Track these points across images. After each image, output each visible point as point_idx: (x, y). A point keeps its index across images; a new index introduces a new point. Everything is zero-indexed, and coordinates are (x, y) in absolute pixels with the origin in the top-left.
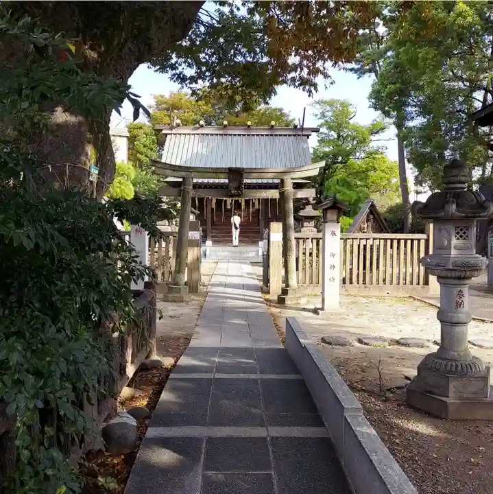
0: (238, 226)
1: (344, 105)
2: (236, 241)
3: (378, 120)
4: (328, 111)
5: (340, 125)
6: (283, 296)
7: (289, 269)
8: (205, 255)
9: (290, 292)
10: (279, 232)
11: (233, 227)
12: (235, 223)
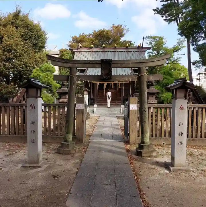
0: (110, 97)
1: (161, 38)
2: (109, 105)
3: (177, 45)
4: (153, 41)
5: (159, 48)
6: (140, 150)
7: (144, 131)
8: (93, 112)
9: (145, 147)
10: (135, 104)
11: (108, 98)
12: (108, 95)
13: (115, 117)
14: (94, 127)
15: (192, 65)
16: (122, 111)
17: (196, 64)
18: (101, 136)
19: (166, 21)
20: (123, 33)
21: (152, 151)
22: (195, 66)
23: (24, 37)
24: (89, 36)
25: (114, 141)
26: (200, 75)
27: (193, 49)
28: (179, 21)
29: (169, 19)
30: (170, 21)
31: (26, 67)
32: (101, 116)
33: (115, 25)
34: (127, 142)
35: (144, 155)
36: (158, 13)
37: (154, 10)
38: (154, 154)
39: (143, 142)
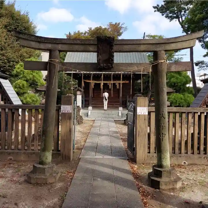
0: (107, 98)
2: (106, 107)
6: (156, 179)
7: (162, 148)
8: (88, 115)
9: (164, 175)
10: (145, 107)
11: (104, 99)
12: (105, 97)
13: (113, 122)
14: (87, 134)
15: (195, 66)
16: (120, 115)
17: (199, 65)
18: (96, 149)
19: (168, 18)
20: (121, 31)
21: (176, 181)
22: (198, 67)
23: (8, 28)
24: (85, 34)
25: (115, 158)
26: (205, 76)
27: (202, 46)
28: (181, 18)
29: (171, 17)
30: (171, 18)
31: (9, 62)
32: (97, 120)
33: (112, 23)
34: (133, 160)
35: (163, 187)
36: (158, 11)
37: (154, 7)
38: (179, 185)
39: (160, 165)
